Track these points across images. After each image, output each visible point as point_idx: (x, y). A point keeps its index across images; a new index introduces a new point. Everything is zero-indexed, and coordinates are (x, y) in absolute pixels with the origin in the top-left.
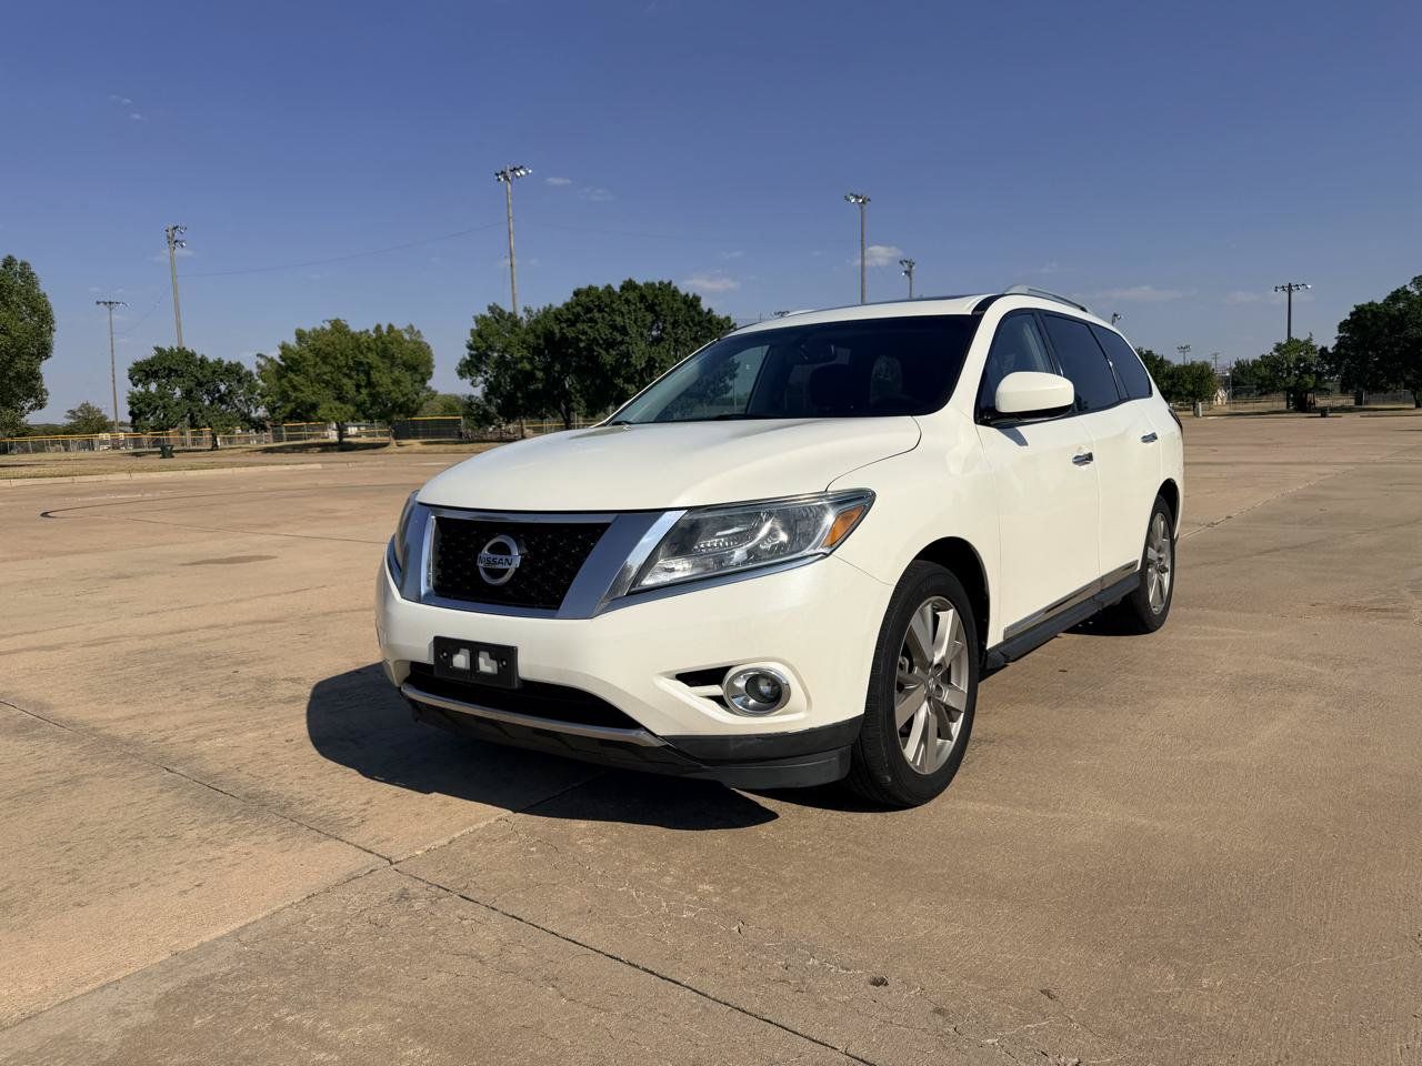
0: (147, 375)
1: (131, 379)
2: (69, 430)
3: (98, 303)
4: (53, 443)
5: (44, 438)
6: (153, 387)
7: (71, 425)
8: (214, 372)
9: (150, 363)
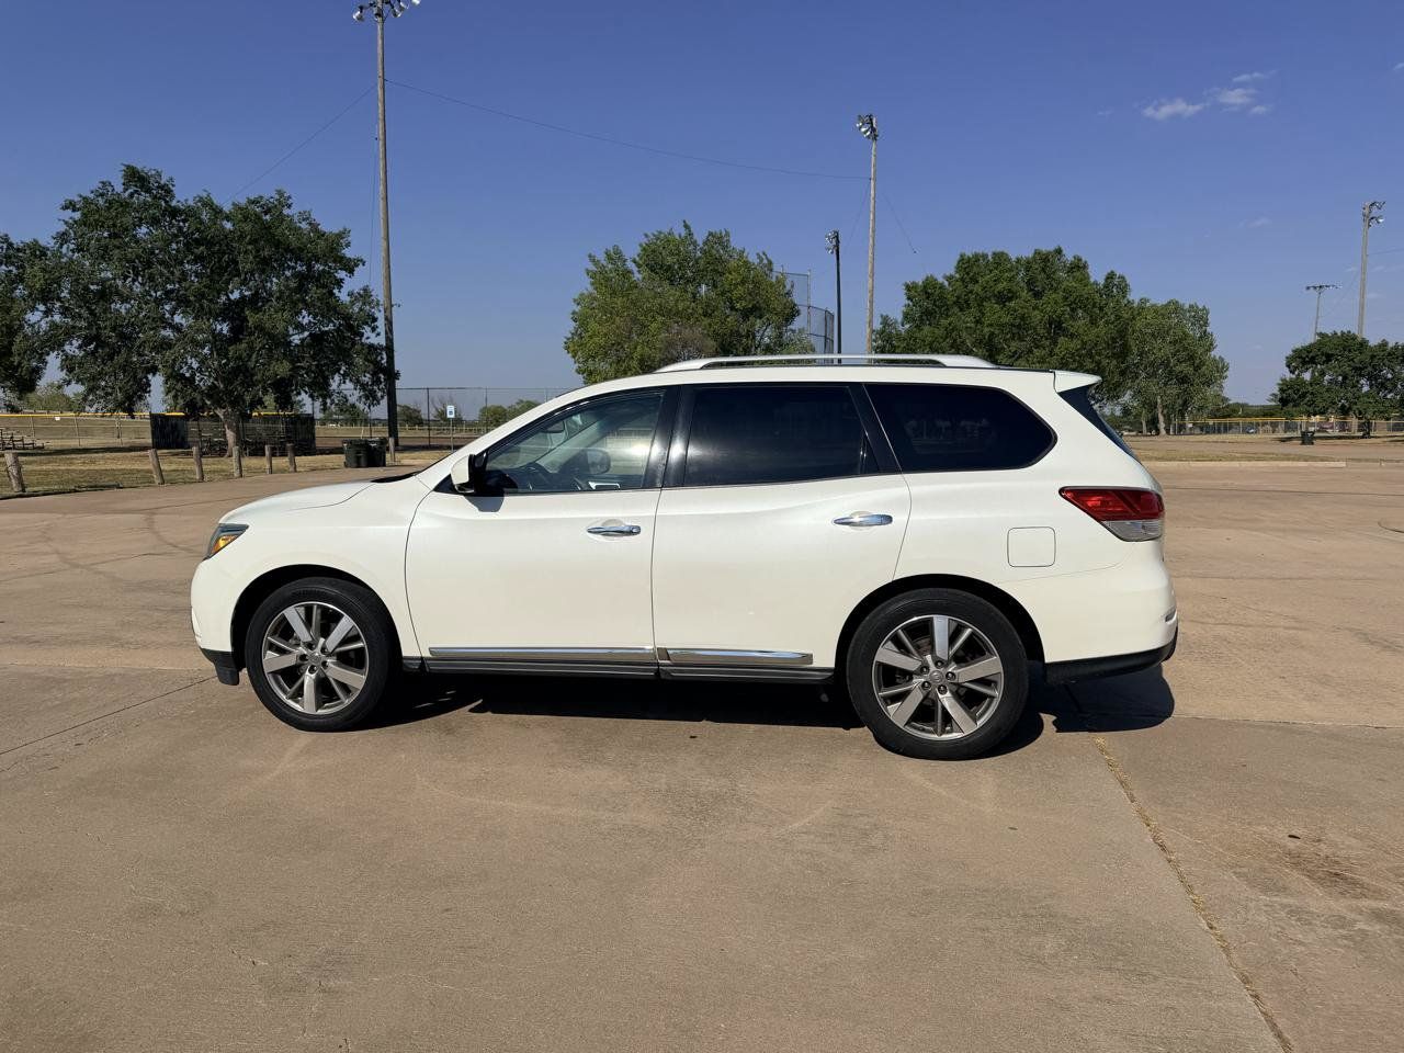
0: (1304, 363)
1: (1288, 366)
2: (1266, 412)
3: (1308, 288)
4: (1264, 424)
5: (1259, 420)
6: (1307, 376)
7: (1270, 407)
8: (1373, 357)
9: (1308, 349)
